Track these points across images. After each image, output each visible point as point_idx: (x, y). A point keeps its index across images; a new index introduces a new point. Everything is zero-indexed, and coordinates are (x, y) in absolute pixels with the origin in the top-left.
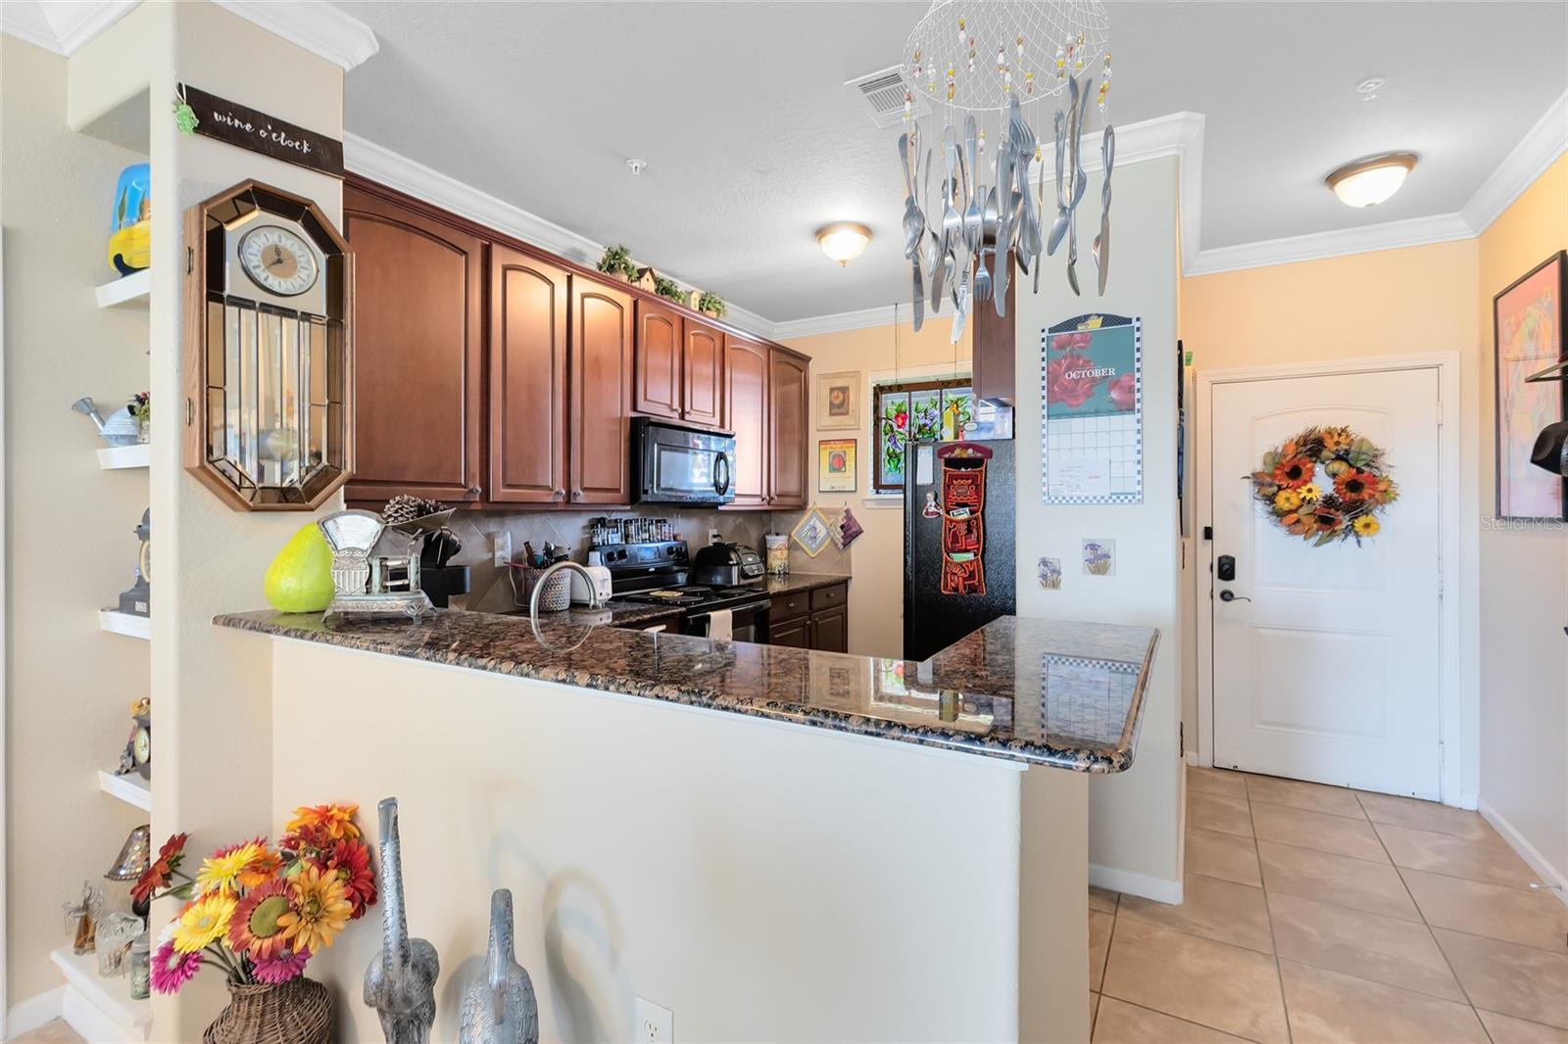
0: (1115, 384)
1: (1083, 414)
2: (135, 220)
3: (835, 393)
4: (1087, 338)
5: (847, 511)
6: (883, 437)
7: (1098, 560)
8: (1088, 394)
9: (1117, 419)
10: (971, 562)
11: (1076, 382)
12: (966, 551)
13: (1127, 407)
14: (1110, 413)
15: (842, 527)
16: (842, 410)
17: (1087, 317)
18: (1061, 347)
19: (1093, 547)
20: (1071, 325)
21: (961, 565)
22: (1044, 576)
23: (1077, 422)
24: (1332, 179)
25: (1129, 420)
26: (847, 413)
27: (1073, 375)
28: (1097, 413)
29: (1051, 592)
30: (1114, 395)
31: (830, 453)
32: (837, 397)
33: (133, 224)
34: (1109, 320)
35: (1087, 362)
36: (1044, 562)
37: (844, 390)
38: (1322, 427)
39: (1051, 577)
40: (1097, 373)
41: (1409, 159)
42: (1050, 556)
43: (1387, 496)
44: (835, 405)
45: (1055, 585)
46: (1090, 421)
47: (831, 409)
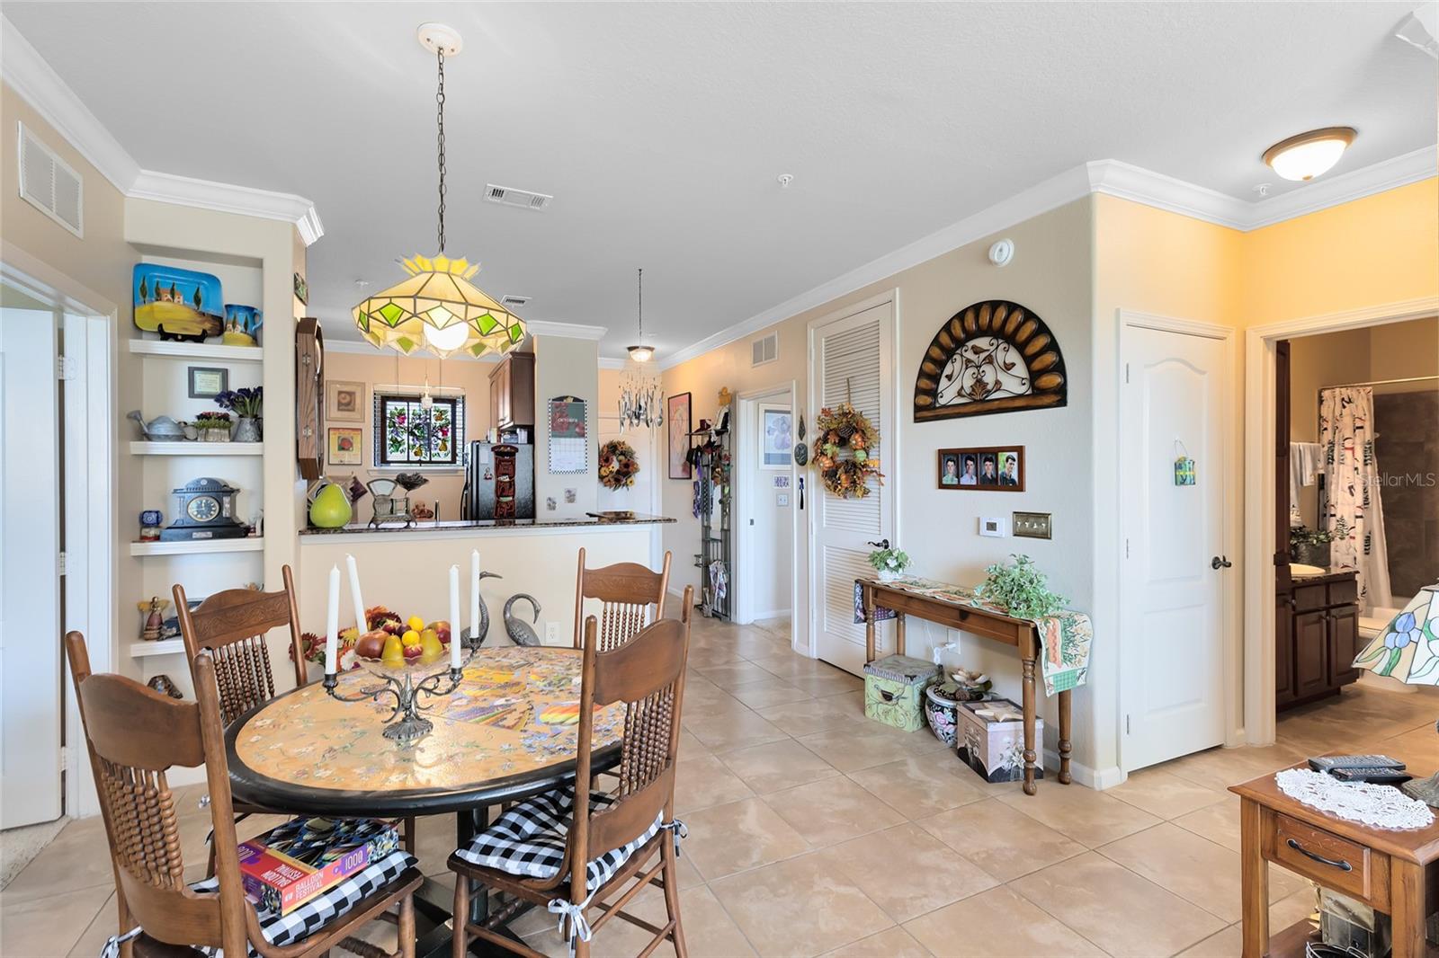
0: (577, 425)
1: (565, 437)
2: (153, 299)
3: (343, 395)
4: (566, 405)
5: (355, 478)
6: (388, 429)
7: (571, 497)
8: (568, 429)
9: (578, 440)
10: (511, 501)
11: (563, 423)
12: (508, 496)
13: (582, 435)
14: (575, 437)
15: (351, 489)
16: (350, 407)
17: (567, 397)
18: (557, 407)
19: (569, 491)
20: (561, 399)
21: (506, 503)
22: (550, 505)
23: (562, 440)
24: (630, 349)
25: (582, 440)
26: (353, 410)
27: (562, 420)
28: (571, 437)
29: (552, 512)
30: (577, 430)
31: (339, 437)
32: (344, 399)
33: (152, 301)
34: (576, 400)
35: (567, 415)
36: (550, 499)
37: (351, 394)
38: (616, 440)
39: (552, 505)
40: (571, 420)
41: (651, 349)
42: (552, 497)
43: (637, 470)
44: (343, 404)
45: (554, 508)
46: (568, 439)
47: (339, 406)
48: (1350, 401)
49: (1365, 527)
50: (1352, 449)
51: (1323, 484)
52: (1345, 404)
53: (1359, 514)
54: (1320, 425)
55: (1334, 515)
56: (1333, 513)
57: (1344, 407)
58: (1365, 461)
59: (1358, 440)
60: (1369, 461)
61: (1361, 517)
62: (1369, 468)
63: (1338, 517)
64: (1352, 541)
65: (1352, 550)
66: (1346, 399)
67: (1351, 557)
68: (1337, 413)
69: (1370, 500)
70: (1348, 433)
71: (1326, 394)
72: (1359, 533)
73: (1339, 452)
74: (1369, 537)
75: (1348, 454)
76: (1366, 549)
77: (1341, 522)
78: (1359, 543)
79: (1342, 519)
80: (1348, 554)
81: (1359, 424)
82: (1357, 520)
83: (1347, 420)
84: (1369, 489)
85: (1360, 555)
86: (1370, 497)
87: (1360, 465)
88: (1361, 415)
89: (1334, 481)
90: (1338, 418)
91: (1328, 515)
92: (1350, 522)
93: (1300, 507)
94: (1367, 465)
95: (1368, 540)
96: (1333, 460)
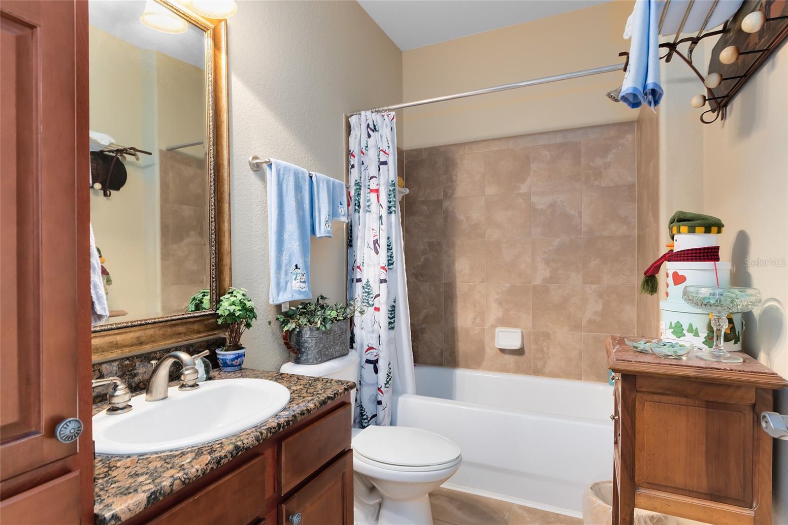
48: (375, 130)
49: (389, 293)
50: (377, 191)
51: (351, 241)
52: (371, 132)
53: (383, 277)
54: (348, 162)
55: (359, 280)
56: (358, 277)
57: (369, 136)
58: (390, 207)
59: (383, 180)
60: (393, 208)
61: (385, 281)
62: (393, 215)
63: (364, 281)
64: (377, 313)
65: (376, 326)
66: (372, 126)
67: (376, 335)
68: (363, 145)
69: (394, 259)
70: (373, 171)
71: (353, 120)
72: (382, 303)
73: (365, 197)
74: (394, 307)
75: (373, 196)
76: (390, 323)
77: (367, 287)
78: (383, 317)
79: (368, 284)
80: (373, 332)
81: (383, 159)
82: (381, 284)
83: (372, 153)
84: (394, 245)
85: (384, 332)
86: (394, 255)
87: (384, 212)
88: (385, 148)
89: (360, 234)
90: (364, 150)
91: (355, 280)
92: (375, 288)
93: (306, 268)
94: (391, 213)
95: (393, 310)
96: (359, 206)
